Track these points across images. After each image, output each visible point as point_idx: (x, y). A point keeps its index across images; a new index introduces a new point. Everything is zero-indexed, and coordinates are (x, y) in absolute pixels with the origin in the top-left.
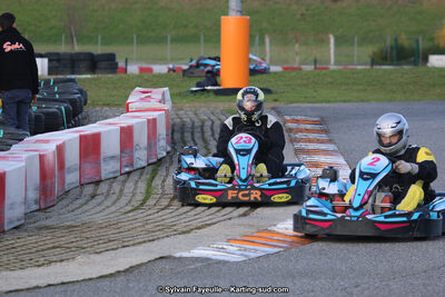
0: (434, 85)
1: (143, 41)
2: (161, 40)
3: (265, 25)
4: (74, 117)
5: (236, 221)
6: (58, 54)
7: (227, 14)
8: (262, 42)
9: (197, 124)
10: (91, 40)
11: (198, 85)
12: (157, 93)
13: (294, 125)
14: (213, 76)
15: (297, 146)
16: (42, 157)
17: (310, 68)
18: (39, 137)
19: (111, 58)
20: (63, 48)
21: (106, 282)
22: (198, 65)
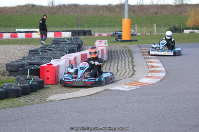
0: (186, 39)
1: (99, 26)
2: (104, 26)
3: (135, 21)
4: (79, 48)
5: (128, 79)
6: (74, 31)
7: (124, 18)
8: (134, 26)
9: (116, 50)
10: (84, 26)
11: (116, 39)
12: (104, 41)
13: (144, 51)
14: (120, 36)
15: (145, 57)
16: (70, 61)
17: (149, 34)
18: (69, 55)
19: (90, 31)
20: (76, 29)
21: (89, 97)
22: (115, 33)
